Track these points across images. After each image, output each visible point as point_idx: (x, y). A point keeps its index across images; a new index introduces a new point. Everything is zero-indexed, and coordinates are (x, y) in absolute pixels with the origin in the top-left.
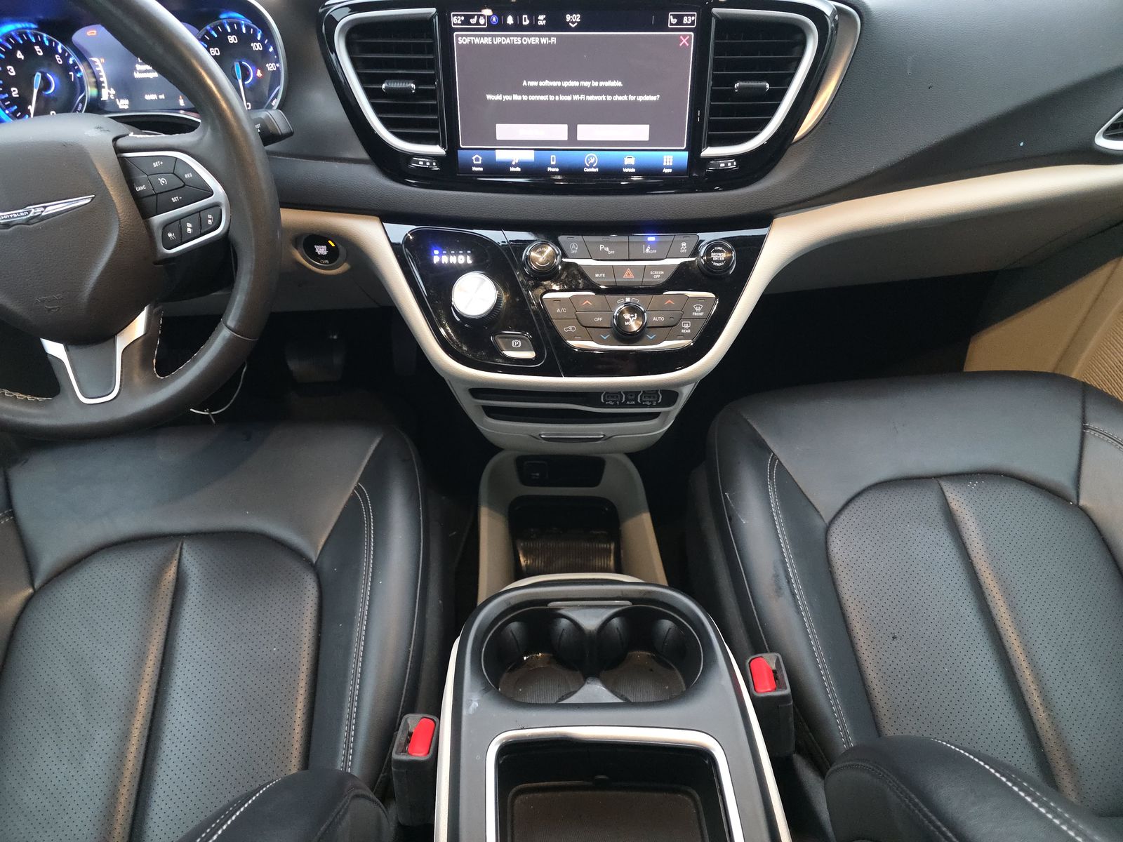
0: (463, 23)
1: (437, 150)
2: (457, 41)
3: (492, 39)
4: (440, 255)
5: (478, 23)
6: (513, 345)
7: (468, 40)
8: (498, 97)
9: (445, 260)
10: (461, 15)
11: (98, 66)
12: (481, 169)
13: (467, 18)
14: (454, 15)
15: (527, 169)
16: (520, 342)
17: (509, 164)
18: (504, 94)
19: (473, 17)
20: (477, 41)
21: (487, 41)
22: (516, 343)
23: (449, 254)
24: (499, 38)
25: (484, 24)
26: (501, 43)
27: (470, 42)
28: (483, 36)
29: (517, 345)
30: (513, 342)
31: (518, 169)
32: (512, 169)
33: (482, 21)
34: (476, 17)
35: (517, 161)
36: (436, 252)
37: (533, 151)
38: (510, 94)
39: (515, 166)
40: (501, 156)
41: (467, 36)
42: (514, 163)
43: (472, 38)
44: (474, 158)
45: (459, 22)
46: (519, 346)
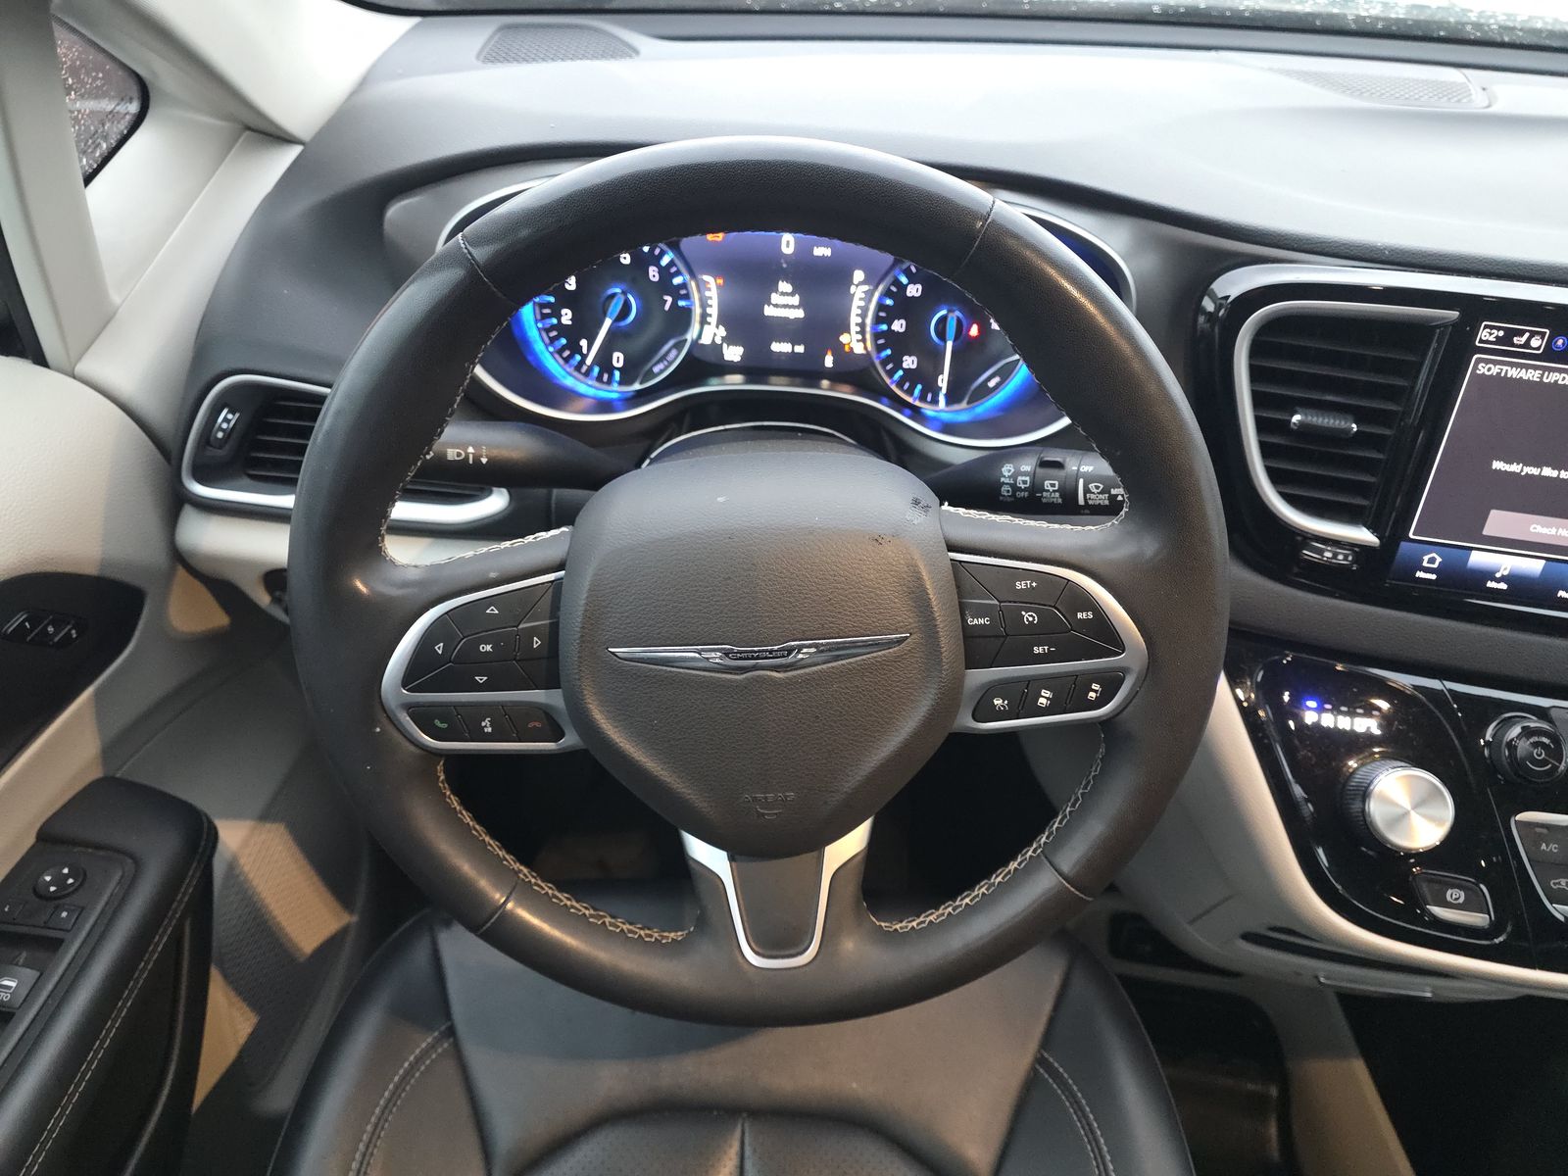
0: (1499, 341)
1: (1364, 535)
2: (1476, 367)
3: (1542, 375)
4: (1320, 710)
5: (1527, 345)
6: (1449, 898)
7: (1495, 370)
8: (1515, 468)
9: (1328, 720)
10: (1499, 329)
11: (709, 289)
12: (1433, 577)
13: (1510, 334)
14: (1486, 327)
15: (1520, 588)
16: (1462, 894)
17: (1490, 575)
18: (1526, 464)
19: (1521, 333)
20: (1513, 373)
21: (1533, 375)
22: (1455, 895)
23: (1336, 711)
24: (1557, 374)
25: (1538, 348)
26: (1556, 381)
27: (1499, 374)
28: (1527, 367)
29: (1456, 899)
30: (1449, 892)
31: (1503, 586)
32: (1491, 584)
33: (1535, 342)
34: (1527, 335)
35: (1506, 573)
36: (1312, 704)
37: (1544, 562)
38: (1539, 465)
39: (1498, 581)
40: (1479, 559)
41: (1495, 362)
42: (1498, 575)
43: (1505, 368)
44: (1426, 558)
45: (1492, 338)
46: (1461, 900)
